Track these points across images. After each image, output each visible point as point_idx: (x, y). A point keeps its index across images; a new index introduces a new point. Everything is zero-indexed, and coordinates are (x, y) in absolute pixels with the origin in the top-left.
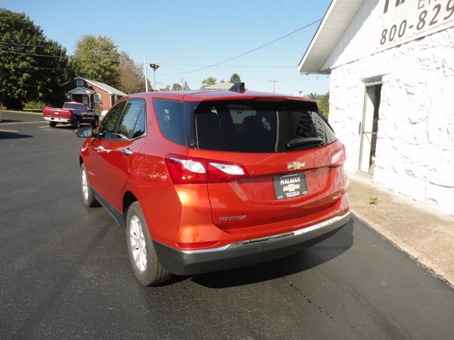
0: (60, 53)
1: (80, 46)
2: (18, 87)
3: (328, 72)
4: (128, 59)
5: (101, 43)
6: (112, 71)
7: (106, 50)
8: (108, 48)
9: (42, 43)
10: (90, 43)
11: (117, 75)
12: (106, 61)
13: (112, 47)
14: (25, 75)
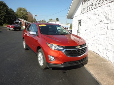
0: (13, 11)
1: (18, 10)
2: (1, 20)
3: (72, 18)
4: (30, 13)
5: (23, 9)
6: (26, 16)
7: (24, 11)
8: (25, 10)
9: (8, 9)
10: (20, 9)
11: (27, 17)
12: (24, 14)
13: (26, 10)
14: (3, 17)
